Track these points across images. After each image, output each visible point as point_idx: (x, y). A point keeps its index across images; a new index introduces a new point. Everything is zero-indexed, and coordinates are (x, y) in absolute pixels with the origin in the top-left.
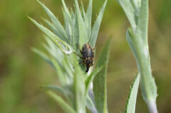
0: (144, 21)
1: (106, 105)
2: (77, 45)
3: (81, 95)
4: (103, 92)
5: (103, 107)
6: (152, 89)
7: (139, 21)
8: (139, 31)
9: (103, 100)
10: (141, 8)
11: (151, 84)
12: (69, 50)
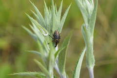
0: (93, 23)
1: (64, 67)
2: (51, 31)
3: (52, 62)
4: (64, 60)
5: (63, 68)
6: (92, 61)
7: (90, 22)
8: (89, 28)
9: (63, 64)
10: (92, 15)
11: (92, 59)
12: (46, 33)
